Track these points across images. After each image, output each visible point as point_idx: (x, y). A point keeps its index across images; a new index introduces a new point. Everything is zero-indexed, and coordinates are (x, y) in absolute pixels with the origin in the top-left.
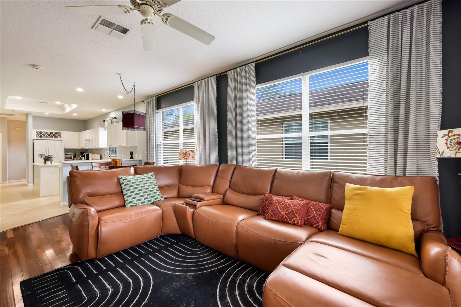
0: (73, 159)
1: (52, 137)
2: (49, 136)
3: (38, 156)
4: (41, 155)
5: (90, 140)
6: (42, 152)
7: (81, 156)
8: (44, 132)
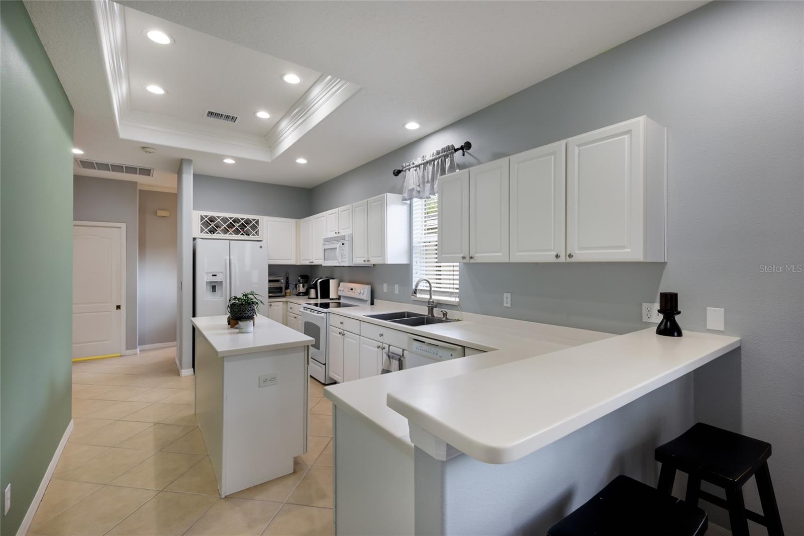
0: (283, 294)
1: (237, 232)
2: (231, 231)
3: (207, 285)
4: (214, 284)
5: (347, 239)
6: (216, 275)
7: (306, 285)
8: (219, 218)
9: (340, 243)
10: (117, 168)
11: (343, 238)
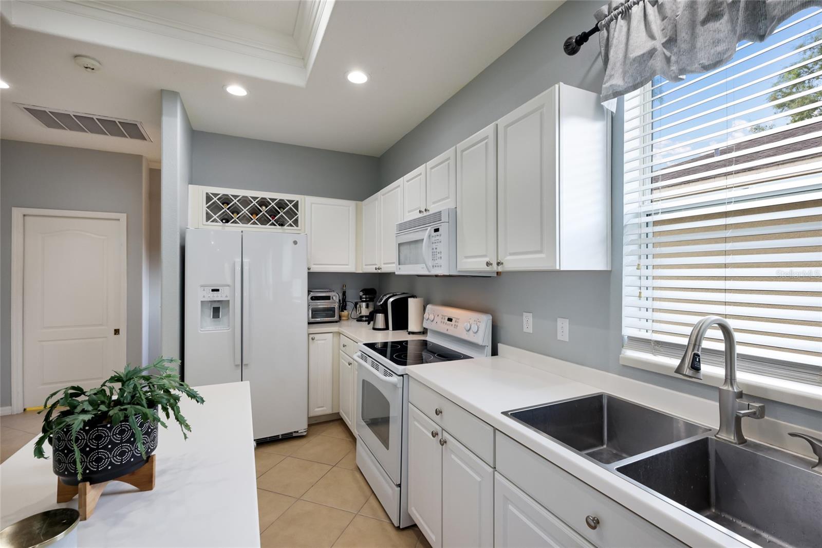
0: (336, 318)
1: (264, 221)
2: (254, 219)
3: (203, 308)
4: (216, 305)
5: (444, 218)
6: (218, 290)
7: (371, 304)
8: (235, 197)
9: (430, 229)
10: (88, 124)
11: (438, 216)
